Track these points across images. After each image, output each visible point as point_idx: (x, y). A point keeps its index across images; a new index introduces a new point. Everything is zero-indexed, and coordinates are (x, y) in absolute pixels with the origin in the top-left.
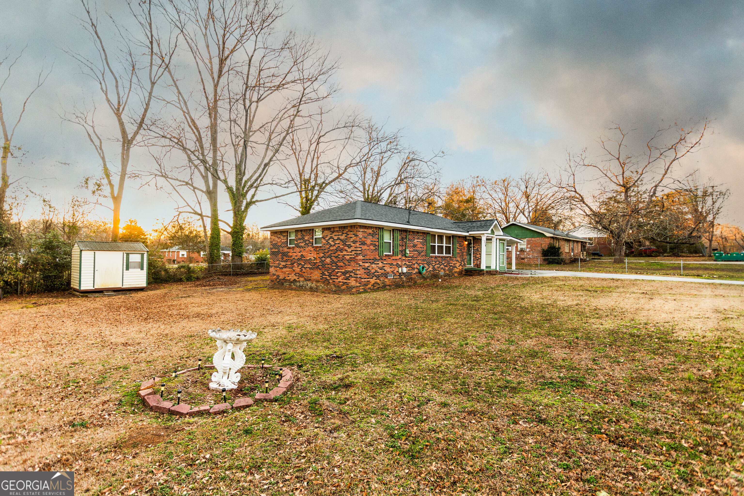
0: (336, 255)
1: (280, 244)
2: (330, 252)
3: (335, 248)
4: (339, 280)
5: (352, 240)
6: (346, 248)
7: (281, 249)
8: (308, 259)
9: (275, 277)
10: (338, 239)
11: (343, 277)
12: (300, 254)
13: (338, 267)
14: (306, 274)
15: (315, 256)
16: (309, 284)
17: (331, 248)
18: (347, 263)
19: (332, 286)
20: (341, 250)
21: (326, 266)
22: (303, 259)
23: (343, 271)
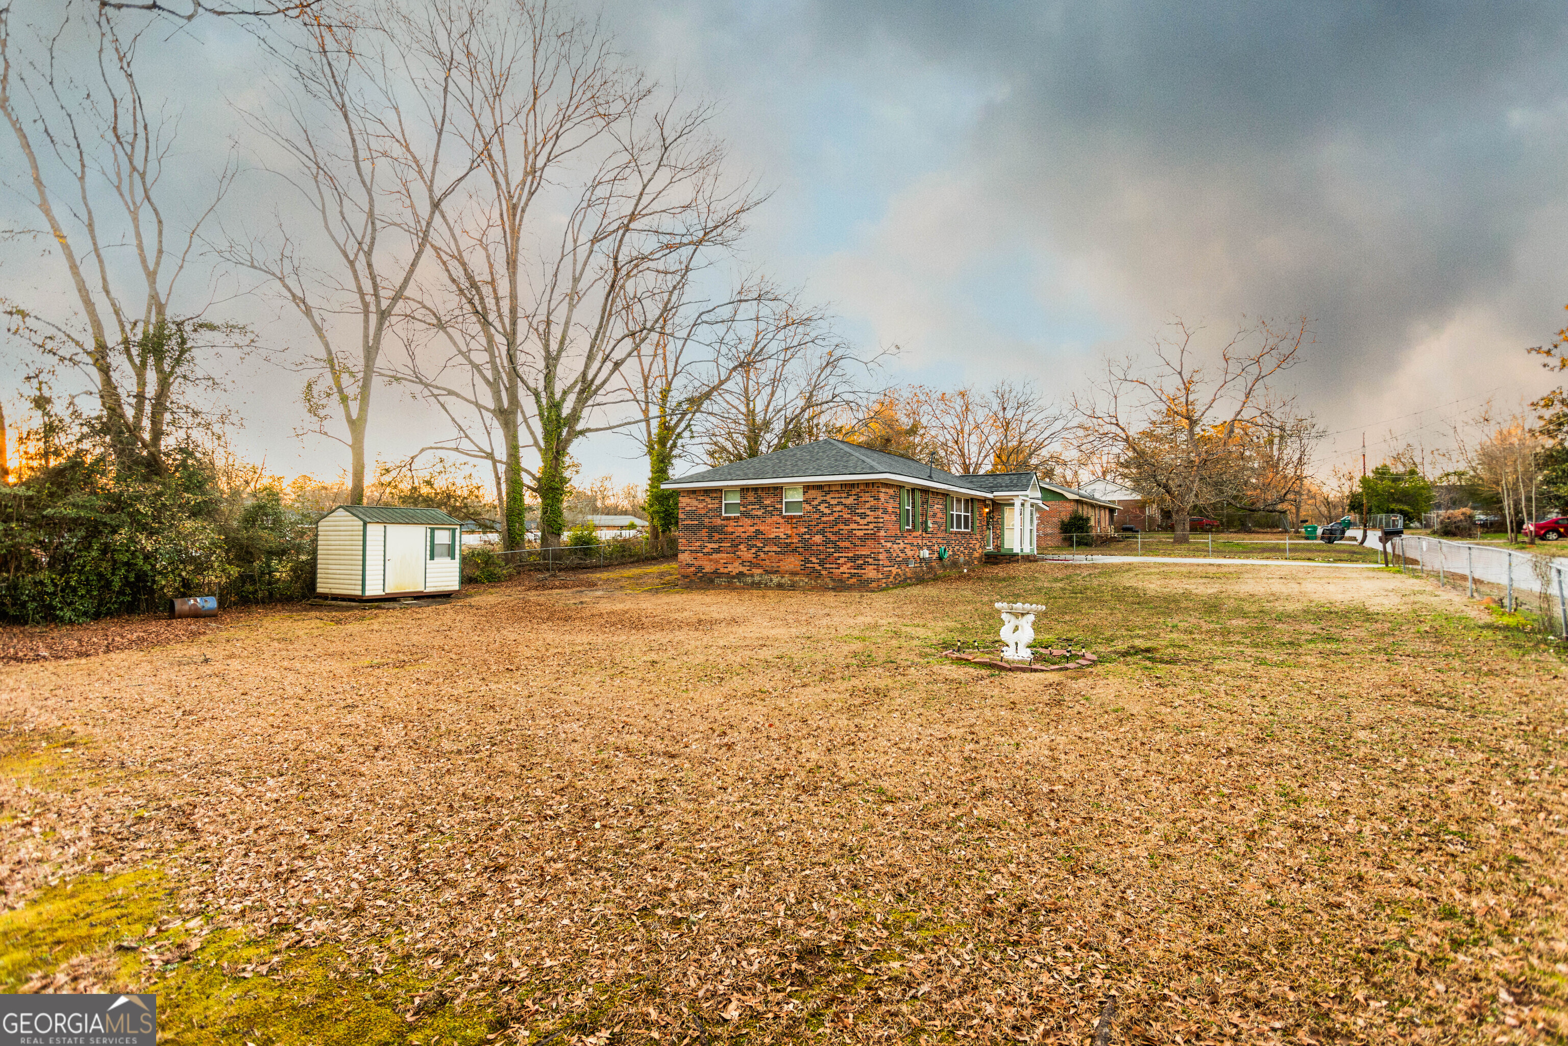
0: (836, 529)
1: (703, 512)
2: (821, 526)
3: (831, 518)
4: (842, 570)
5: (868, 505)
6: (857, 519)
7: (707, 520)
8: (772, 536)
9: (693, 569)
10: (839, 503)
11: (849, 565)
12: (753, 529)
13: (838, 549)
14: (767, 562)
15: (789, 532)
16: (776, 579)
17: (824, 519)
18: (858, 542)
19: (828, 580)
20: (846, 522)
21: (814, 548)
22: (760, 536)
23: (851, 555)
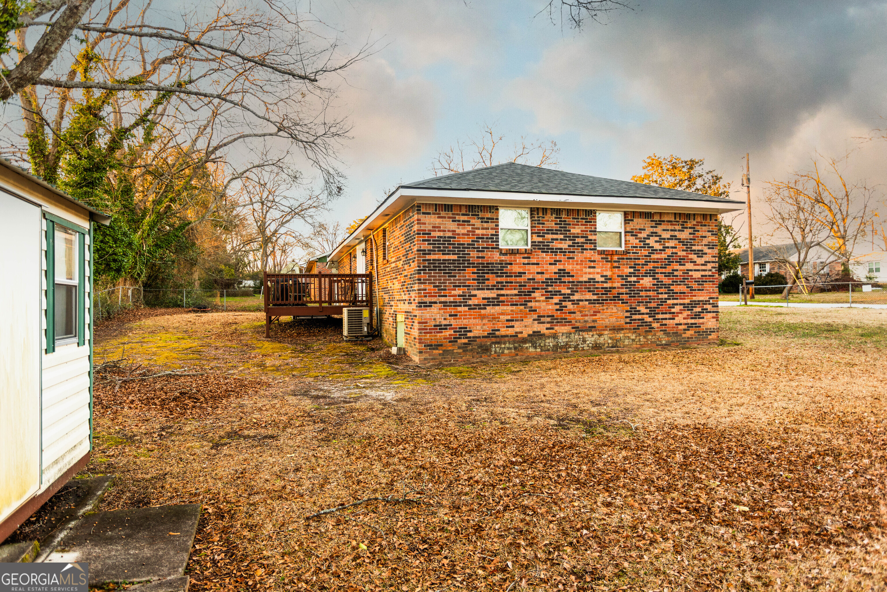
0: (669, 269)
1: (466, 240)
2: (651, 266)
3: (664, 256)
4: (677, 320)
5: (705, 241)
6: (694, 257)
7: (474, 254)
8: (585, 278)
9: (448, 333)
10: (673, 238)
11: (686, 313)
12: (554, 269)
13: (672, 294)
14: (578, 316)
15: (609, 273)
16: (591, 338)
17: (655, 256)
18: (695, 286)
19: (661, 334)
20: (681, 261)
21: (643, 294)
22: (566, 279)
23: (687, 301)
